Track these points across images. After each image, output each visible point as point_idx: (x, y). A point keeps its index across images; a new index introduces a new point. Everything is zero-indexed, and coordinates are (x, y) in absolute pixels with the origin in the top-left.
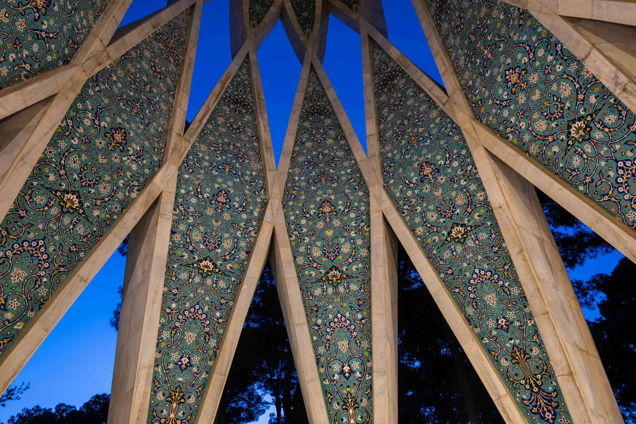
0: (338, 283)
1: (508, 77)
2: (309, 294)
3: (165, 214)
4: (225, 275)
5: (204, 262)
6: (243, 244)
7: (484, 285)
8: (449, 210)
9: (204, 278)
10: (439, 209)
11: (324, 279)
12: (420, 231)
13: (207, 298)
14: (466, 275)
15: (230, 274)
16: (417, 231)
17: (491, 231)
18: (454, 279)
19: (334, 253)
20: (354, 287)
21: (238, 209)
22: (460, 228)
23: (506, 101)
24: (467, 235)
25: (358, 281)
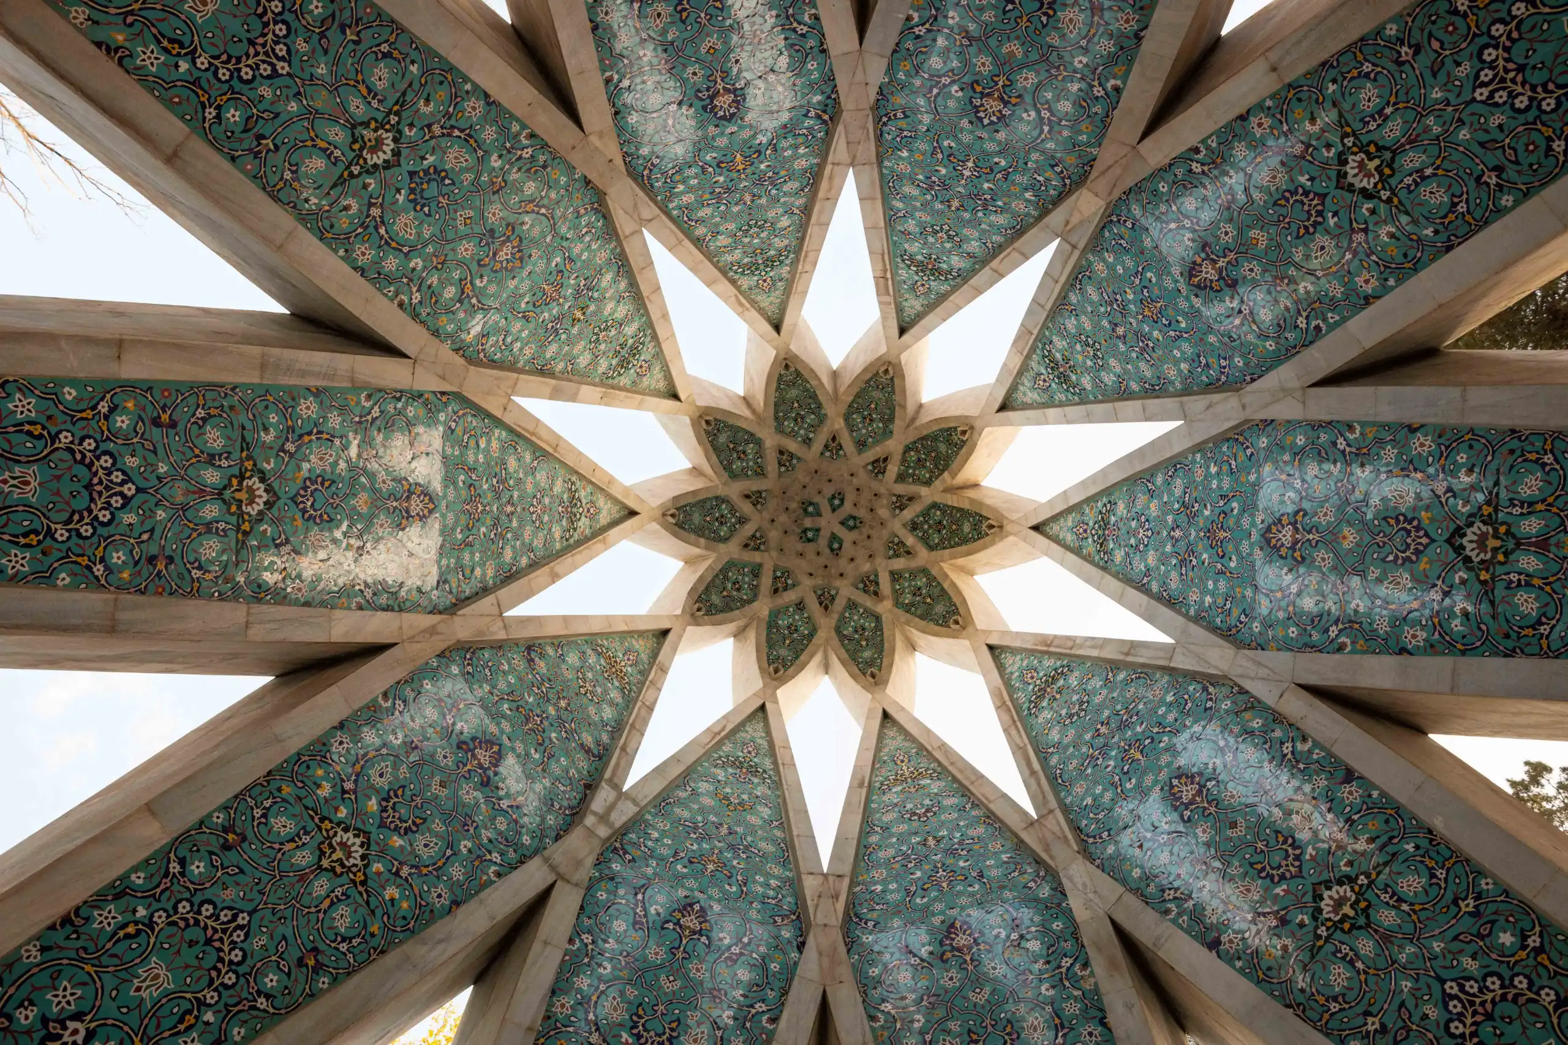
0: (1508, 533)
1: (994, 119)
2: (1531, 632)
4: (1386, 864)
5: (1322, 904)
6: (1319, 783)
7: (1532, 62)
8: (1303, 204)
9: (1368, 925)
10: (1302, 231)
11: (1484, 576)
12: (1367, 282)
13: (1437, 946)
14: (1500, 126)
15: (1391, 849)
16: (1369, 289)
17: (1353, 78)
18: (1517, 163)
19: (1408, 532)
20: (1531, 485)
21: (1225, 763)
22: (1351, 169)
24: (1369, 144)
25: (1514, 471)
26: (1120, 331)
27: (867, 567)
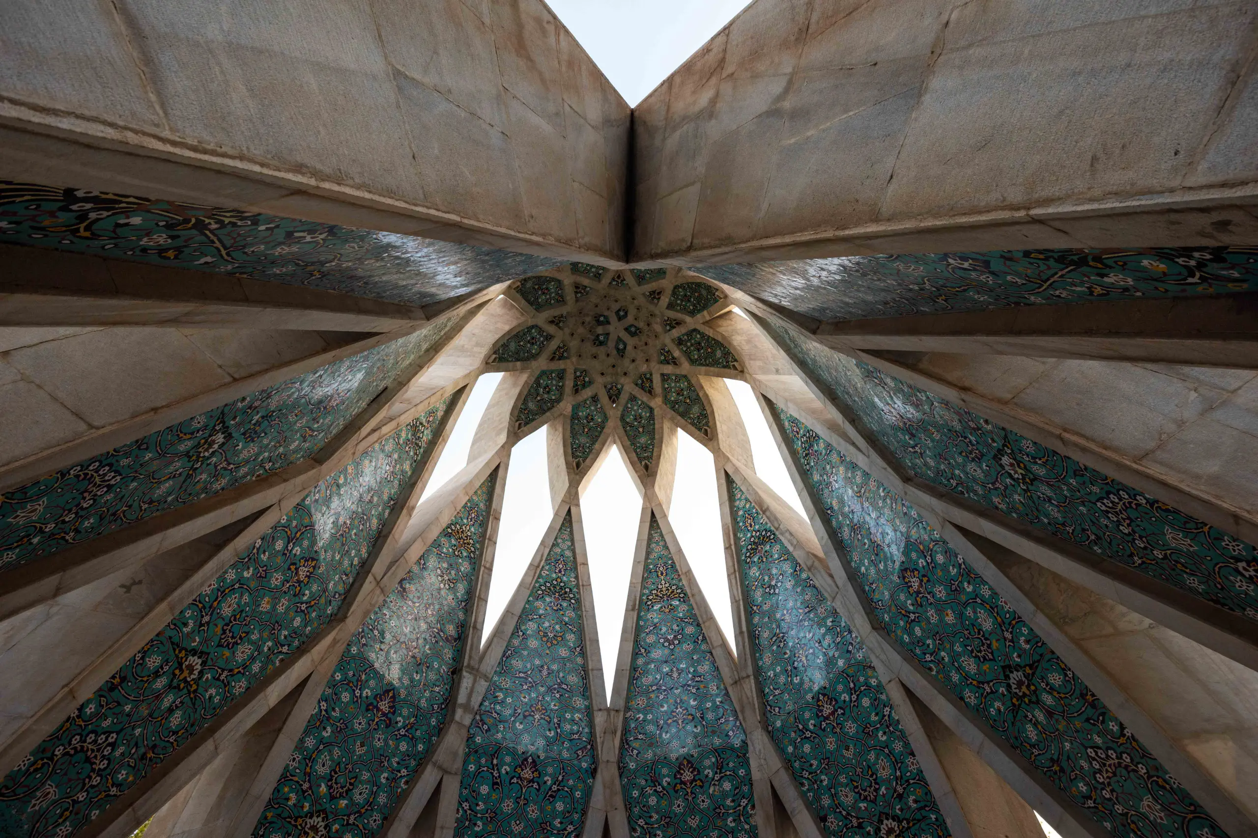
0: (1035, 691)
2: (1028, 746)
5: (882, 827)
6: (898, 747)
7: (1139, 523)
8: (968, 446)
10: (964, 454)
11: (1016, 701)
14: (1106, 525)
19: (983, 643)
21: (851, 701)
22: (1005, 460)
24: (1020, 461)
25: (1051, 663)
27: (644, 368)
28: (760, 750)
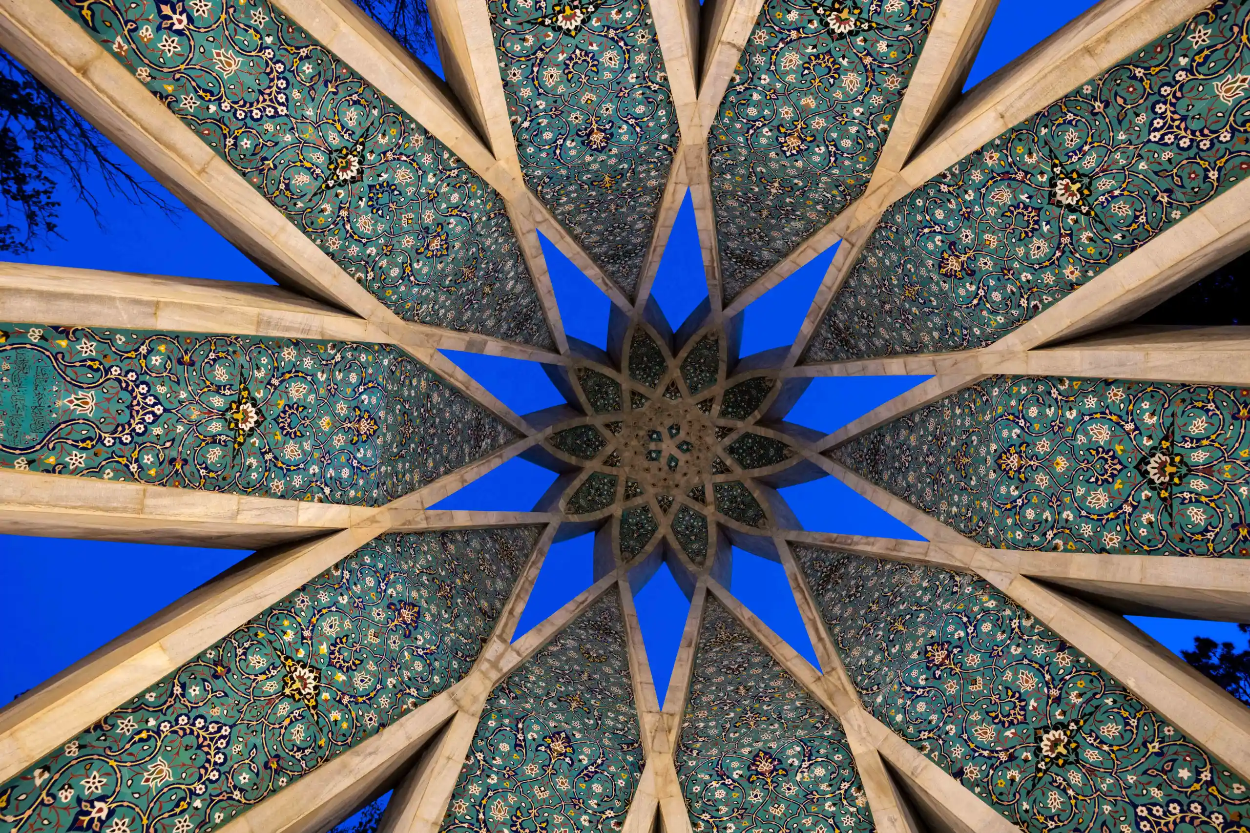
0: (1181, 462)
1: (794, 152)
2: (1200, 537)
3: (916, 768)
4: (1091, 714)
5: (1042, 744)
6: (1039, 651)
7: (1191, 114)
8: (1024, 215)
9: (1077, 761)
10: (1023, 235)
11: (1164, 494)
12: (1072, 273)
13: (1131, 779)
14: (1169, 160)
15: (1094, 703)
16: (1073, 278)
17: (1059, 125)
18: (1182, 186)
19: (1106, 460)
20: (1198, 426)
21: (968, 634)
22: (1059, 190)
23: (827, 147)
24: (1072, 172)
25: (1186, 414)
26: (888, 307)
27: (696, 480)
28: (859, 726)
